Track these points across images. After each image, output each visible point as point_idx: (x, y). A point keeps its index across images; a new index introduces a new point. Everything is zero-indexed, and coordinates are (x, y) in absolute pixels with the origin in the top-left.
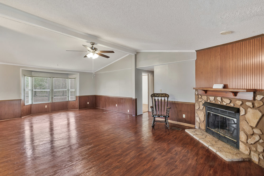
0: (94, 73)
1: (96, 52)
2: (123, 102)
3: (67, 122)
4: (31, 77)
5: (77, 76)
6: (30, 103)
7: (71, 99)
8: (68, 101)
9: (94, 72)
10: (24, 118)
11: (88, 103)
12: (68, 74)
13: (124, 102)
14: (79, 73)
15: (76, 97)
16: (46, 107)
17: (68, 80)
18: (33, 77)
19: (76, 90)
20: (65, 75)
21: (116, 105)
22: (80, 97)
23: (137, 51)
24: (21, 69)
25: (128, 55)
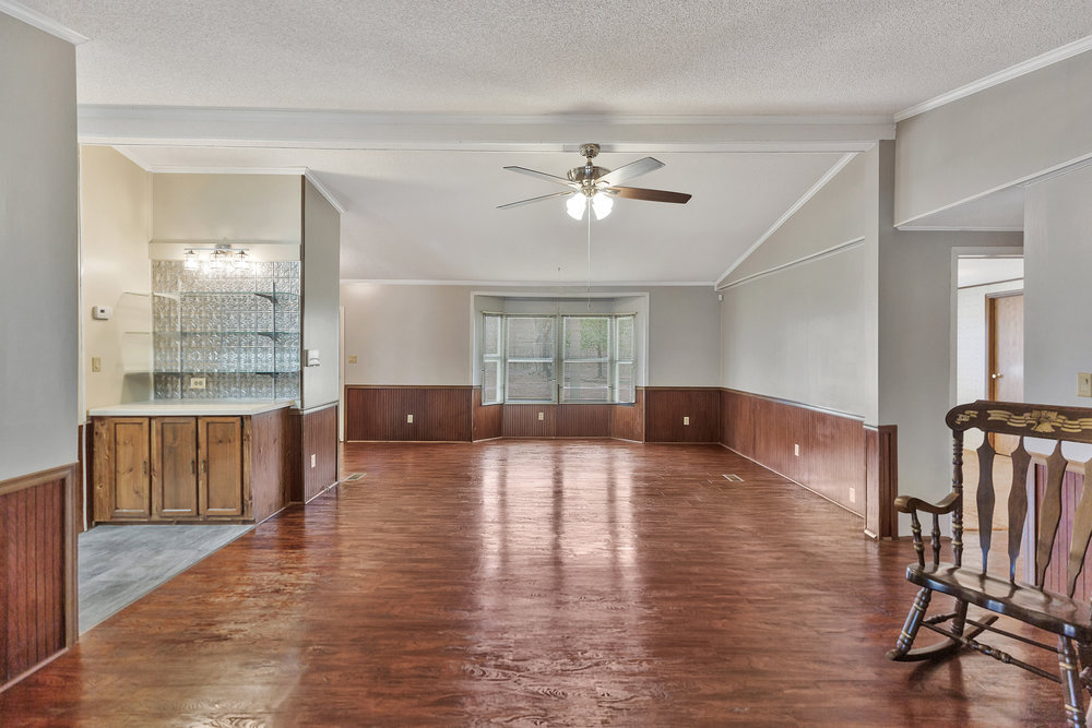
0: (716, 289)
1: (601, 185)
2: (825, 436)
3: (550, 483)
4: (502, 316)
5: (642, 305)
6: (499, 400)
7: (620, 399)
8: (613, 405)
9: (715, 284)
10: (481, 445)
11: (686, 421)
12: (612, 299)
13: (833, 438)
14: (647, 294)
15: (637, 390)
16: (541, 416)
17: (611, 324)
18: (507, 316)
19: (636, 362)
20: (605, 303)
21: (797, 446)
22: (652, 394)
23: (898, 118)
24: (473, 294)
25: (849, 157)
